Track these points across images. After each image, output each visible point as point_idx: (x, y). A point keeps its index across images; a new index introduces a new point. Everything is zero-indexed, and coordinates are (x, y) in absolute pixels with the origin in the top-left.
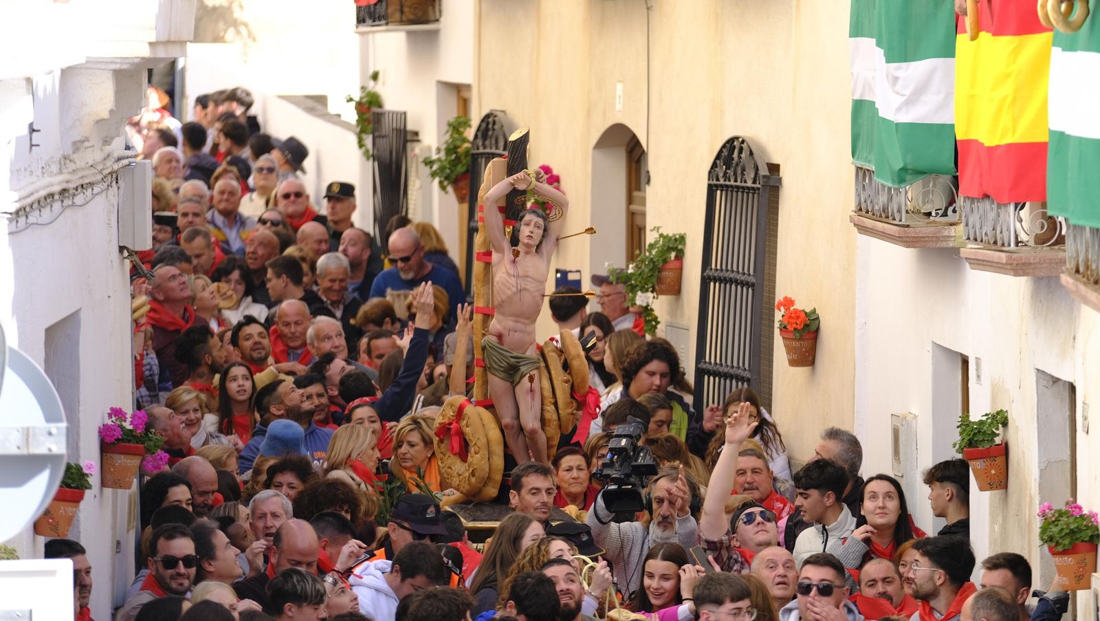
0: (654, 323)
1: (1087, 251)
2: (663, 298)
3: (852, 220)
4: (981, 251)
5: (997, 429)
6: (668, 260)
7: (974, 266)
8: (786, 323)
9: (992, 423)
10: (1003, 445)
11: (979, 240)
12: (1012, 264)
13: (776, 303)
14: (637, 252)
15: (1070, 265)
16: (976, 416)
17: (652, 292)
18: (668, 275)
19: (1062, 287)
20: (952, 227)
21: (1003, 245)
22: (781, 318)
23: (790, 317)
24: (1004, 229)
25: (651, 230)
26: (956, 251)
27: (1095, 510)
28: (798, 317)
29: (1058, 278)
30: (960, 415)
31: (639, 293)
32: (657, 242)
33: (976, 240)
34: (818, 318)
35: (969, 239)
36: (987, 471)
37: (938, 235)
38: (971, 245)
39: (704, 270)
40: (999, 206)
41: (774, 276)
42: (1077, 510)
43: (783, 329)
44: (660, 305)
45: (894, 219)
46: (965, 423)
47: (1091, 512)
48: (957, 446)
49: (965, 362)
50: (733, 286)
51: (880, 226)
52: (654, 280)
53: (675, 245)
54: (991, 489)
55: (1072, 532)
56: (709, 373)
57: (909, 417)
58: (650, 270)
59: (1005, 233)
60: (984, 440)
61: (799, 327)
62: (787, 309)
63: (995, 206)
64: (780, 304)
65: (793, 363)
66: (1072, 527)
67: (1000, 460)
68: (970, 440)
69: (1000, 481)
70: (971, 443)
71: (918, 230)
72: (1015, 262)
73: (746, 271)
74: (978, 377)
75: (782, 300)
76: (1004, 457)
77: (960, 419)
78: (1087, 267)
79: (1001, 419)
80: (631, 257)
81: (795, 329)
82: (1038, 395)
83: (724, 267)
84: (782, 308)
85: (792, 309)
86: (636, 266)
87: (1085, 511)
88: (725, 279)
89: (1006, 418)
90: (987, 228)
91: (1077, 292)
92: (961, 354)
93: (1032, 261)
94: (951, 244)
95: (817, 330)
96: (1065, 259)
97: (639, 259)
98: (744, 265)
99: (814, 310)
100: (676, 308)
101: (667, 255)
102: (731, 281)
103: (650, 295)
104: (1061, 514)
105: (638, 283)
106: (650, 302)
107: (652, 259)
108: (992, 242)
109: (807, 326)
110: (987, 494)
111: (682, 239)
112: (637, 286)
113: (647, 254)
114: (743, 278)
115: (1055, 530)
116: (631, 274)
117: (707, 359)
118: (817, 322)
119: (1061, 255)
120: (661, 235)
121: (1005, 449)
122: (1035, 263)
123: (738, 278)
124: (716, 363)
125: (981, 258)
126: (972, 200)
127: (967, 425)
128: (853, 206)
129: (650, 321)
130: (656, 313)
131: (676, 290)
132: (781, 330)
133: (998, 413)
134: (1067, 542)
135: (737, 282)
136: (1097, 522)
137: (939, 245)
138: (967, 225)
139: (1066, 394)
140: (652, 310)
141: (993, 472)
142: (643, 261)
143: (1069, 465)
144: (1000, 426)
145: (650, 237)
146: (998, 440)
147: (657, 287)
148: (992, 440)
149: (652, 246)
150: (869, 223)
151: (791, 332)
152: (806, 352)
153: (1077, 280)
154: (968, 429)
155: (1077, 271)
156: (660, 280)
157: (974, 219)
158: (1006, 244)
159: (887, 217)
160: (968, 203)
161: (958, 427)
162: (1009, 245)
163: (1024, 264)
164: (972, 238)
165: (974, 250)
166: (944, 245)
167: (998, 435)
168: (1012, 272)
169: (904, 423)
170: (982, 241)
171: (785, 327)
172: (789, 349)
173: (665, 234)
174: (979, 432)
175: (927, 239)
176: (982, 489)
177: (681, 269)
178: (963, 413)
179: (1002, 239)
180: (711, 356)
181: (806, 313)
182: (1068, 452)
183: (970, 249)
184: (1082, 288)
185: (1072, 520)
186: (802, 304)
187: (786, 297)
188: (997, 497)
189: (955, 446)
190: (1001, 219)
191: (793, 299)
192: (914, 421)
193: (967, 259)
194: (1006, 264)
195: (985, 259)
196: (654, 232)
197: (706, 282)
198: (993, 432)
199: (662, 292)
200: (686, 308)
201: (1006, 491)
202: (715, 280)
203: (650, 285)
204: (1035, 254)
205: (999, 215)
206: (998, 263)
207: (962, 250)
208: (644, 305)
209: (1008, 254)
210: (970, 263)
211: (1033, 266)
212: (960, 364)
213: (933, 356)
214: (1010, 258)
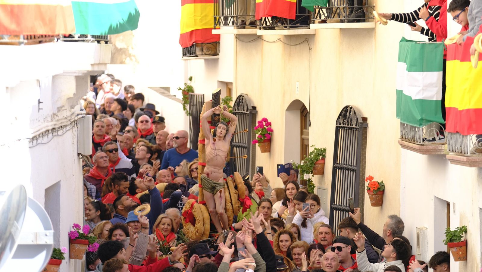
0: (312, 187)
2: (316, 176)
3: (399, 142)
4: (455, 156)
5: (462, 234)
6: (319, 159)
7: (452, 163)
8: (370, 187)
9: (460, 231)
10: (465, 241)
12: (469, 162)
13: (366, 178)
14: (305, 156)
16: (453, 228)
17: (311, 173)
18: (318, 166)
20: (443, 146)
21: (465, 153)
22: (368, 185)
23: (371, 185)
24: (465, 146)
25: (311, 147)
26: (444, 156)
28: (375, 185)
30: (446, 228)
31: (305, 174)
32: (313, 152)
33: (453, 151)
34: (384, 185)
35: (450, 151)
36: (458, 253)
37: (437, 149)
38: (451, 153)
39: (334, 164)
40: (463, 136)
41: (365, 167)
44: (315, 179)
45: (417, 142)
46: (448, 231)
49: (448, 204)
50: (347, 171)
51: (411, 145)
52: (312, 168)
53: (322, 153)
54: (460, 260)
56: (336, 209)
57: (424, 229)
58: (311, 164)
59: (466, 148)
60: (456, 239)
61: (375, 189)
62: (370, 181)
63: (461, 136)
64: (367, 179)
65: (373, 205)
67: (464, 248)
68: (450, 239)
69: (463, 257)
70: (451, 240)
71: (428, 147)
72: (470, 161)
73: (352, 164)
74: (454, 211)
75: (368, 177)
76: (465, 247)
77: (446, 230)
79: (464, 230)
80: (302, 158)
81: (374, 190)
82: (480, 219)
83: (343, 163)
84: (368, 181)
85: (372, 181)
86: (305, 162)
88: (343, 168)
89: (466, 229)
90: (458, 146)
92: (447, 201)
93: (477, 161)
94: (442, 153)
95: (384, 191)
97: (305, 159)
98: (352, 162)
99: (382, 182)
100: (322, 181)
101: (318, 157)
102: (346, 169)
103: (310, 175)
105: (305, 169)
106: (311, 177)
107: (311, 159)
108: (460, 152)
109: (379, 188)
110: (458, 263)
111: (324, 150)
112: (305, 171)
113: (309, 157)
114: (351, 168)
116: (302, 165)
117: (335, 203)
118: (383, 187)
120: (315, 149)
121: (466, 243)
123: (349, 167)
124: (339, 205)
125: (455, 159)
126: (452, 134)
127: (449, 232)
128: (399, 136)
129: (311, 186)
130: (313, 182)
131: (322, 172)
133: (463, 227)
135: (348, 169)
137: (437, 153)
138: (449, 145)
140: (312, 181)
141: (460, 253)
142: (307, 160)
144: (464, 233)
145: (311, 150)
146: (463, 239)
147: (313, 171)
148: (460, 239)
149: (311, 153)
150: (406, 143)
151: (372, 191)
152: (379, 200)
154: (450, 234)
156: (314, 168)
157: (452, 142)
158: (466, 153)
159: (414, 141)
160: (450, 135)
161: (445, 233)
162: (467, 153)
163: (474, 162)
164: (451, 150)
165: (452, 156)
166: (439, 153)
167: (463, 237)
168: (469, 165)
169: (421, 231)
170: (455, 151)
171: (369, 189)
172: (371, 199)
173: (317, 148)
174: (454, 235)
175: (432, 151)
176: (456, 260)
177: (324, 163)
178: (448, 227)
179: (464, 151)
180: (337, 202)
181: (379, 183)
183: (450, 155)
186: (377, 179)
187: (370, 176)
188: (462, 264)
189: (444, 241)
190: (464, 142)
191: (373, 177)
192: (426, 230)
193: (449, 159)
194: (466, 162)
195: (457, 159)
196: (313, 147)
197: (335, 169)
198: (460, 236)
199: (316, 174)
200: (326, 181)
201: (466, 261)
202: (339, 168)
203: (310, 171)
204: (479, 158)
205: (463, 140)
206: (463, 161)
207: (447, 155)
208: (307, 179)
209: (467, 157)
210: (451, 161)
211: (478, 163)
212: (446, 206)
213: (434, 202)
214: (468, 159)
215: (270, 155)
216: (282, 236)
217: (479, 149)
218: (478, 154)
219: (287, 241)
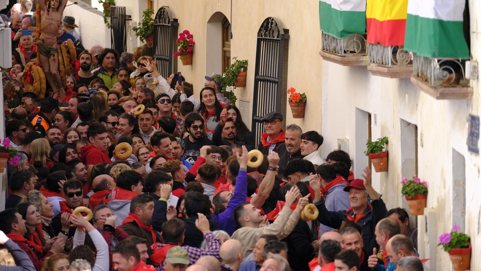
0: (234, 99)
1: (422, 67)
2: (238, 88)
3: (320, 54)
4: (376, 67)
5: (384, 145)
6: (240, 71)
8: (292, 99)
9: (381, 142)
10: (386, 152)
11: (375, 62)
12: (389, 73)
13: (288, 90)
14: (227, 68)
15: (415, 73)
16: (374, 139)
17: (233, 86)
18: (240, 78)
19: (411, 83)
20: (364, 57)
22: (289, 97)
23: (293, 97)
24: (386, 58)
25: (233, 59)
26: (365, 67)
28: (297, 97)
29: (410, 79)
30: (368, 139)
31: (228, 86)
32: (235, 64)
33: (374, 62)
35: (371, 62)
36: (379, 164)
37: (358, 60)
38: (373, 65)
39: (256, 76)
40: (384, 47)
41: (287, 78)
42: (418, 180)
43: (291, 102)
44: (237, 91)
45: (339, 53)
46: (370, 143)
47: (424, 181)
49: (370, 116)
50: (269, 83)
51: (332, 56)
52: (234, 80)
53: (243, 65)
54: (381, 171)
55: (416, 190)
57: (345, 140)
58: (232, 76)
60: (378, 150)
61: (297, 101)
62: (292, 93)
63: (382, 47)
65: (295, 117)
66: (416, 188)
69: (385, 168)
70: (372, 151)
71: (349, 58)
72: (391, 72)
73: (274, 76)
74: (375, 122)
75: (290, 89)
76: (386, 158)
77: (367, 141)
78: (422, 74)
79: (385, 141)
80: (224, 71)
82: (401, 130)
83: (265, 75)
84: (290, 92)
85: (294, 93)
86: (226, 74)
87: (421, 181)
88: (265, 80)
89: (387, 140)
90: (379, 57)
91: (418, 85)
92: (368, 113)
93: (398, 71)
94: (364, 64)
95: (305, 102)
96: (413, 71)
97: (227, 71)
98: (273, 74)
99: (304, 94)
100: (244, 93)
102: (268, 81)
104: (411, 182)
106: (232, 90)
107: (233, 71)
108: (381, 63)
109: (301, 100)
110: (379, 174)
111: (246, 62)
112: (227, 83)
113: (231, 69)
114: (273, 79)
115: (408, 189)
116: (224, 78)
117: (257, 115)
118: (305, 98)
119: (411, 69)
120: (237, 61)
121: (387, 154)
122: (400, 72)
123: (271, 79)
125: (376, 70)
126: (373, 45)
128: (321, 47)
129: (232, 98)
130: (235, 95)
131: (244, 85)
132: (289, 102)
133: (384, 138)
134: (413, 194)
135: (270, 81)
136: (427, 186)
137: (358, 64)
138: (370, 56)
139: (413, 130)
140: (233, 94)
141: (382, 164)
142: (229, 72)
143: (414, 161)
145: (233, 62)
146: (384, 150)
147: (235, 84)
148: (381, 150)
149: (233, 65)
150: (328, 55)
151: (294, 103)
152: (300, 112)
153: (418, 79)
154: (371, 145)
155: (418, 76)
156: (236, 81)
157: (374, 53)
158: (387, 64)
159: (336, 52)
160: (371, 46)
161: (367, 144)
162: (389, 64)
163: (395, 73)
164: (372, 61)
165: (373, 67)
166: (361, 64)
167: (384, 148)
168: (390, 76)
169: (343, 143)
170: (377, 63)
172: (293, 111)
173: (239, 60)
174: (376, 146)
175: (353, 62)
176: (377, 171)
177: (246, 75)
179: (385, 62)
180: (259, 114)
181: (300, 95)
182: (414, 155)
184: (420, 83)
185: (415, 185)
186: (299, 91)
187: (292, 88)
188: (384, 175)
189: (365, 152)
190: (385, 53)
191: (295, 88)
192: (347, 141)
193: (370, 71)
194: (387, 73)
195: (378, 70)
197: (256, 81)
198: (382, 147)
199: (237, 86)
200: (248, 93)
201: (388, 172)
202: (261, 80)
203: (232, 83)
204: (399, 69)
205: (384, 51)
206: (384, 72)
207: (368, 67)
209: (388, 68)
210: (372, 73)
211: (398, 74)
212: (367, 117)
213: (356, 114)
214: (389, 70)
215: (192, 67)
218: (399, 65)
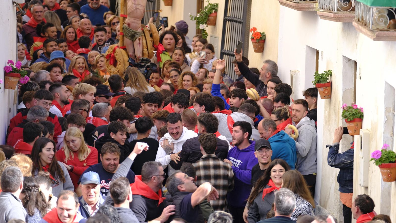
1: (362, 13)
2: (209, 26)
3: (278, 0)
4: (324, 12)
5: (328, 77)
6: (212, 13)
7: (322, 18)
8: (253, 37)
9: (326, 75)
10: (330, 83)
11: (324, 8)
12: (335, 18)
13: (250, 29)
14: (201, 9)
15: (356, 18)
16: (320, 72)
17: (206, 24)
18: (211, 18)
19: (353, 26)
20: (314, 4)
21: (332, 10)
22: (252, 35)
23: (255, 35)
24: (333, 5)
25: (206, 2)
26: (315, 12)
27: (362, 107)
28: (258, 35)
29: (352, 23)
30: (315, 71)
31: (201, 24)
32: (208, 6)
33: (323, 8)
34: (265, 35)
36: (324, 92)
37: (309, 6)
38: (321, 10)
39: (224, 17)
41: (250, 20)
42: (356, 107)
43: (253, 39)
44: (208, 29)
45: (294, 0)
46: (317, 74)
47: (361, 107)
48: (314, 83)
49: (317, 52)
50: (235, 23)
51: (288, 2)
52: (206, 20)
53: (215, 7)
54: (325, 98)
55: (354, 114)
56: (226, 54)
57: (297, 72)
58: (205, 16)
60: (323, 81)
61: (258, 38)
62: (254, 32)
64: (252, 30)
65: (256, 51)
66: (354, 112)
67: (329, 88)
68: (318, 81)
69: (328, 96)
70: (318, 82)
71: (302, 4)
73: (240, 18)
74: (322, 58)
75: (252, 28)
76: (330, 87)
77: (315, 73)
78: (362, 19)
79: (330, 73)
80: (198, 11)
81: (257, 39)
82: (343, 65)
83: (232, 16)
84: (252, 31)
85: (256, 31)
86: (200, 15)
87: (359, 107)
88: (232, 20)
89: (331, 73)
90: (327, 4)
91: (358, 28)
92: (316, 50)
93: (342, 17)
94: (314, 10)
95: (265, 40)
96: (355, 16)
97: (201, 12)
98: (239, 15)
99: (264, 33)
100: (214, 30)
101: (211, 11)
102: (234, 21)
103: (205, 25)
104: (350, 108)
105: (201, 21)
106: (205, 27)
107: (206, 12)
108: (328, 9)
109: (261, 38)
110: (324, 100)
111: (217, 5)
112: (200, 22)
113: (204, 10)
114: (238, 20)
115: (347, 113)
116: (198, 17)
117: (225, 49)
118: (265, 37)
119: (353, 15)
120: (209, 4)
122: (344, 18)
124: (228, 51)
125: (324, 15)
127: (317, 75)
129: (205, 34)
130: (207, 32)
131: (214, 24)
132: (252, 39)
133: (329, 71)
134: (352, 118)
135: (236, 21)
136: (363, 111)
137: (309, 10)
138: (320, 3)
139: (353, 65)
140: (205, 31)
141: (326, 92)
142: (202, 13)
143: (353, 91)
144: (329, 76)
145: (206, 4)
146: (328, 81)
147: (207, 22)
148: (326, 81)
149: (206, 7)
150: (284, 1)
151: (255, 40)
152: (260, 47)
153: (358, 24)
154: (318, 76)
155: (359, 21)
156: (208, 20)
157: (322, 1)
158: (333, 10)
161: (314, 76)
162: (335, 11)
163: (339, 18)
164: (321, 8)
165: (322, 12)
166: (311, 10)
168: (335, 20)
169: (295, 74)
171: (253, 38)
172: (254, 46)
173: (211, 3)
174: (322, 78)
175: (305, 8)
176: (322, 98)
177: (216, 16)
178: (316, 71)
179: (332, 8)
180: (226, 48)
181: (261, 33)
182: (353, 86)
183: (320, 12)
184: (360, 27)
185: (353, 110)
186: (259, 30)
187: (254, 27)
188: (327, 101)
190: (332, 1)
191: (256, 28)
192: (298, 73)
193: (319, 15)
194: (333, 17)
195: (326, 15)
196: (207, 2)
197: (225, 21)
198: (327, 78)
199: (209, 24)
200: (218, 30)
201: (331, 99)
202: (228, 20)
203: (205, 22)
204: (343, 14)
206: (330, 17)
207: (318, 12)
208: (203, 29)
210: (320, 17)
211: (343, 19)
212: (316, 53)
213: (306, 50)
214: (335, 15)
215: (172, 8)
216: (185, 76)
217: (344, 7)
218: (343, 11)
219: (188, 81)
